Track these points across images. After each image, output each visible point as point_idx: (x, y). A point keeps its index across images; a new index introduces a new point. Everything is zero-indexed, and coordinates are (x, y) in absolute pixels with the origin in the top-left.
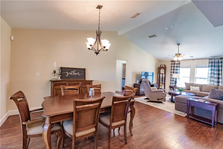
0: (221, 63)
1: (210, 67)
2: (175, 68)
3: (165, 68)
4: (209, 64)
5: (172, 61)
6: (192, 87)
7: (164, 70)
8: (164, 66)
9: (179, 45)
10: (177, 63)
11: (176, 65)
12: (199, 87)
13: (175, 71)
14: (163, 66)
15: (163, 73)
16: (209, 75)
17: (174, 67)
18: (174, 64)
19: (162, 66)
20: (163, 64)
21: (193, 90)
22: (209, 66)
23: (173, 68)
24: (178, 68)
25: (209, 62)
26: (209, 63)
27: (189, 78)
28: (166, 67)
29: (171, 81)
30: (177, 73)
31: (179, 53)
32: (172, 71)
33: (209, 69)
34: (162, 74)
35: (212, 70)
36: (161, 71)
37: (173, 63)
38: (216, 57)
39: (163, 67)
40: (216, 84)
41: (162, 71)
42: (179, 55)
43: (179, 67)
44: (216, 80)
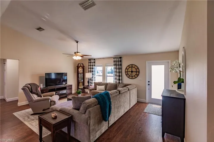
0: (120, 62)
3: (83, 68)
6: (99, 86)
8: (82, 65)
9: (77, 43)
10: (93, 61)
12: (105, 86)
15: (82, 72)
16: (114, 73)
17: (91, 65)
18: (91, 63)
19: (79, 65)
22: (114, 65)
23: (90, 67)
24: (94, 67)
27: (102, 77)
28: (84, 66)
32: (90, 70)
35: (115, 68)
37: (90, 61)
40: (118, 81)
41: (81, 70)
43: (95, 65)
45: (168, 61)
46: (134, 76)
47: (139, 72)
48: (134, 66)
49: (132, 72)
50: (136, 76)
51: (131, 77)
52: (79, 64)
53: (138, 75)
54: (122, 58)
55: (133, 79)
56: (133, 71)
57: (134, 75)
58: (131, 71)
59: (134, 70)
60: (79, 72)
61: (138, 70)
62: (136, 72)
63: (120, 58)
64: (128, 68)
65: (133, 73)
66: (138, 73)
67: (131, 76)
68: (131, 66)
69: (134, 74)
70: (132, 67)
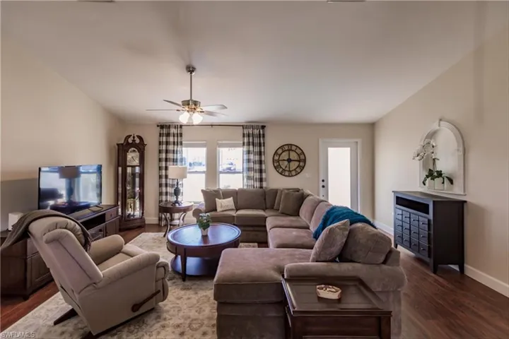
0: (263, 137)
1: (245, 147)
2: (171, 147)
3: (140, 147)
4: (244, 139)
5: (162, 127)
6: (220, 200)
7: (136, 155)
8: (138, 141)
9: (191, 72)
10: (176, 132)
11: (171, 139)
12: (231, 198)
13: (171, 156)
14: (134, 141)
15: (137, 162)
16: (245, 164)
17: (167, 143)
18: (168, 135)
19: (130, 141)
20: (135, 132)
21: (223, 209)
22: (244, 144)
23: (164, 147)
24: (179, 148)
25: (244, 134)
26: (244, 136)
27: (204, 175)
28: (144, 145)
29: (160, 185)
30: (175, 161)
31: (194, 99)
32: (164, 156)
33: (243, 151)
34: (133, 167)
35: (249, 152)
36: (130, 156)
37: (165, 131)
38: (256, 124)
39: (133, 145)
40: (257, 184)
41: (132, 157)
42: (193, 106)
43: (181, 144)
44: (257, 175)
45: (356, 140)
46: (295, 170)
47: (305, 161)
48: (294, 148)
49: (289, 160)
50: (298, 170)
51: (287, 173)
52: (129, 136)
53: (303, 168)
54: (265, 129)
55: (292, 176)
56: (292, 158)
57: (294, 168)
58: (286, 158)
59: (294, 156)
60: (128, 164)
61: (302, 157)
62: (299, 161)
63: (263, 127)
64: (280, 151)
65: (292, 163)
66: (302, 164)
67: (287, 169)
68: (289, 148)
69: (294, 165)
70: (289, 150)
